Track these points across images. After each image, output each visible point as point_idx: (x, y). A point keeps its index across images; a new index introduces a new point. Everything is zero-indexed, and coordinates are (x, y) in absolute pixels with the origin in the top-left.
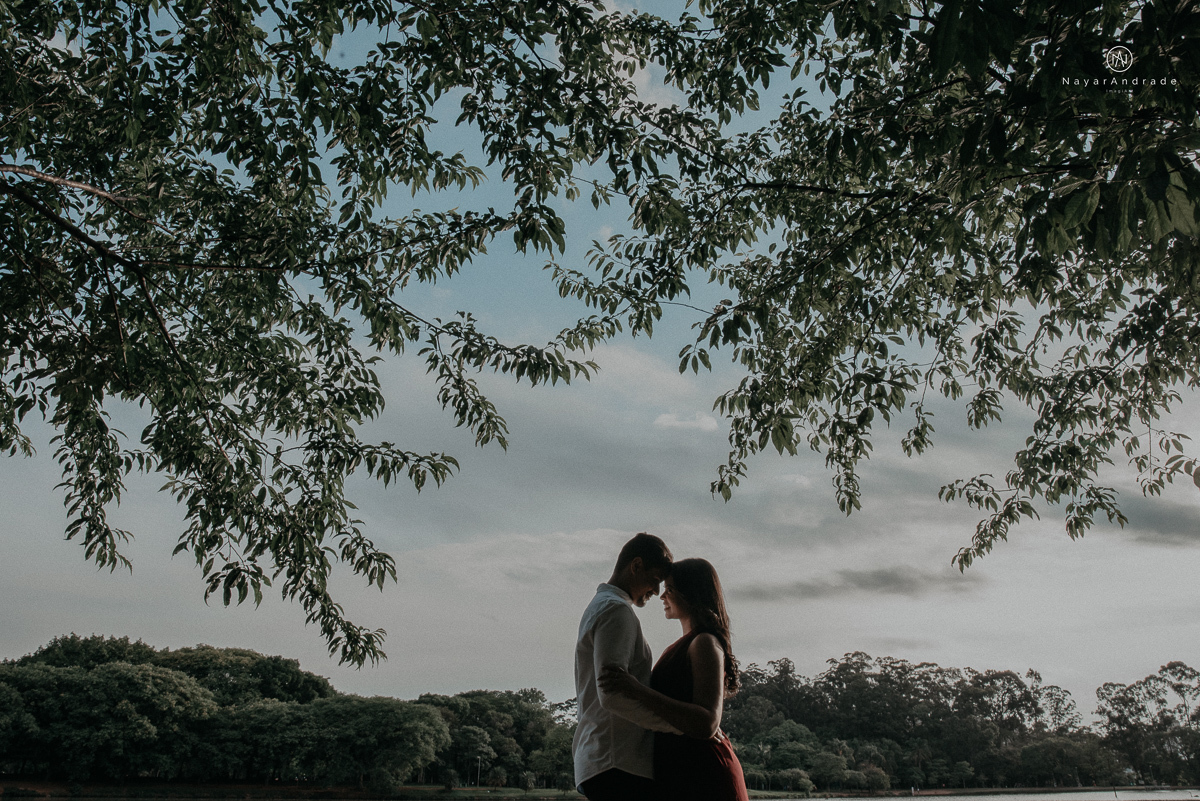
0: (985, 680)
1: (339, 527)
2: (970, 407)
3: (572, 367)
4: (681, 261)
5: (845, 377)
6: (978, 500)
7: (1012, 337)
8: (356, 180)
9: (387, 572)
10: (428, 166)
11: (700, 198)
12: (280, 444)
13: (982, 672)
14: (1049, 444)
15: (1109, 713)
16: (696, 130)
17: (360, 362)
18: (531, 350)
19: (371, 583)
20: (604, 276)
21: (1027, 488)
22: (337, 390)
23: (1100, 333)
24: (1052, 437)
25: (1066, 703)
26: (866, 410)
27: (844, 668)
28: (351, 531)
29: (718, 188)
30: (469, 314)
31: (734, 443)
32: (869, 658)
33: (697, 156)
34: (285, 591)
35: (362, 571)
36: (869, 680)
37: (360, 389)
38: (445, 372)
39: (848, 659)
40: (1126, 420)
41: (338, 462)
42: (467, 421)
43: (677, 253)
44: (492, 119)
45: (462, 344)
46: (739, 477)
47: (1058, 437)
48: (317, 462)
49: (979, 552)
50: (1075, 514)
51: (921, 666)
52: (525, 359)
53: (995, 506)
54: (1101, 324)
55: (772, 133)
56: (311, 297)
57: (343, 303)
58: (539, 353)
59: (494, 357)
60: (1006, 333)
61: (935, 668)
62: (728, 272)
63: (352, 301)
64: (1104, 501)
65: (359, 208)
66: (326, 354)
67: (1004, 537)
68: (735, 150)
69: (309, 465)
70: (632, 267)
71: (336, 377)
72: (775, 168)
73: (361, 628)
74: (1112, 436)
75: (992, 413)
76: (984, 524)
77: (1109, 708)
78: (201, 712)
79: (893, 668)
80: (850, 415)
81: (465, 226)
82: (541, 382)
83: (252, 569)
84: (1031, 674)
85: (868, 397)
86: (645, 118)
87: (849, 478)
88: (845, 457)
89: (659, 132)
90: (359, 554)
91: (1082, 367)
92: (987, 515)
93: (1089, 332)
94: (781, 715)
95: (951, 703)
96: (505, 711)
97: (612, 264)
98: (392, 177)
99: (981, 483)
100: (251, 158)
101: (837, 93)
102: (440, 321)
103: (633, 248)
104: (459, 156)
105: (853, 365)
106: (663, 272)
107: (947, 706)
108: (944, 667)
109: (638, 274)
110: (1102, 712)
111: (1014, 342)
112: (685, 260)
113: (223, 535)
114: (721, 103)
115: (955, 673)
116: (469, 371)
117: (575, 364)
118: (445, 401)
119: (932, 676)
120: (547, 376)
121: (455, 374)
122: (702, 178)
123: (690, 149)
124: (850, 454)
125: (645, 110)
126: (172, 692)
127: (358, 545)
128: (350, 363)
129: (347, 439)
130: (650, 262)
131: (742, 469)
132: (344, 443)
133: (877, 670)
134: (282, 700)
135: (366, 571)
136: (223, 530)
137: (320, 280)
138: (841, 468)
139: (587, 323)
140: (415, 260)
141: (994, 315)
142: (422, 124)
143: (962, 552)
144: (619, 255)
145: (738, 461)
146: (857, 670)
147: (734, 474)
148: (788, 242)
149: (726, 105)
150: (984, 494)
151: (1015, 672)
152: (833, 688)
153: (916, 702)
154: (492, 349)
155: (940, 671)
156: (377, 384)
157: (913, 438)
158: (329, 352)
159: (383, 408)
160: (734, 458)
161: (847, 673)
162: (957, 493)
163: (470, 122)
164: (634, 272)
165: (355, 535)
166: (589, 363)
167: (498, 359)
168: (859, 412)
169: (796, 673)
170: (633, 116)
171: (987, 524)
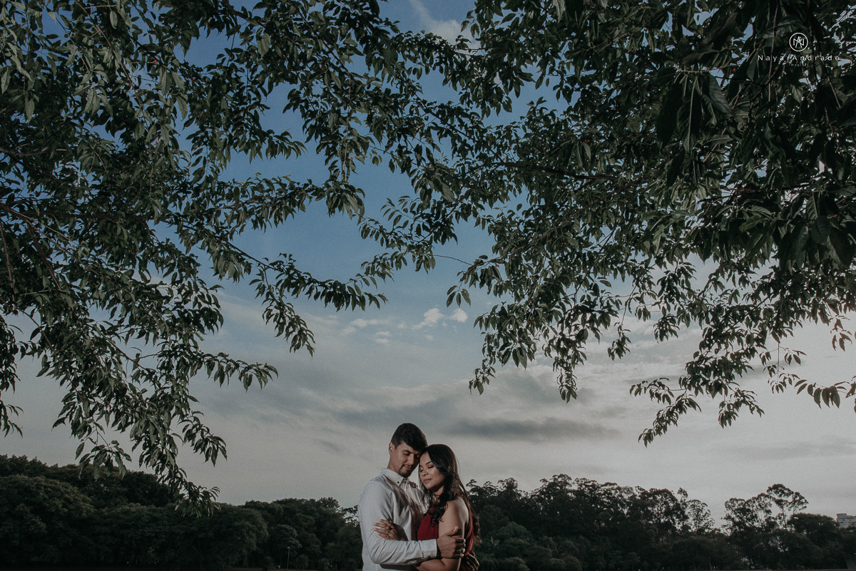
0: (650, 495)
1: (183, 416)
2: (656, 326)
3: (367, 298)
4: (451, 217)
5: (568, 307)
6: (658, 396)
7: (687, 280)
8: (206, 151)
9: (219, 452)
10: (263, 141)
11: (467, 170)
12: (139, 352)
13: (648, 489)
14: (709, 358)
15: (733, 519)
16: (466, 120)
17: (206, 289)
18: (336, 283)
19: (207, 460)
20: (394, 224)
21: (693, 390)
22: (186, 311)
23: (748, 282)
24: (712, 353)
25: (704, 512)
26: (583, 331)
27: (552, 485)
28: (192, 419)
29: (480, 163)
30: (290, 255)
31: (486, 352)
32: (570, 479)
33: (465, 140)
34: (141, 461)
35: (200, 450)
36: (570, 494)
37: (205, 309)
38: (270, 297)
39: (555, 479)
40: (763, 341)
41: (183, 366)
42: (284, 333)
43: (449, 210)
44: (311, 108)
45: (284, 277)
46: (489, 377)
47: (716, 353)
48: (167, 367)
49: (658, 431)
50: (725, 408)
51: (606, 485)
52: (332, 290)
53: (669, 401)
54: (749, 275)
55: (521, 125)
56: (168, 240)
57: (193, 244)
58: (343, 287)
59: (308, 288)
60: (683, 277)
61: (615, 487)
62: (489, 221)
63: (200, 242)
64: (747, 399)
65: (208, 172)
66: (178, 282)
67: (675, 423)
68: (494, 135)
69: (161, 369)
70: (415, 220)
71: (185, 302)
72: (522, 150)
73: (200, 487)
74: (753, 351)
75: (672, 332)
76: (661, 413)
77: (733, 516)
78: (81, 512)
79: (586, 486)
80: (571, 335)
81: (289, 192)
82: (343, 308)
83: (115, 450)
84: (681, 491)
85: (584, 322)
86: (428, 111)
87: (569, 376)
88: (567, 363)
89: (438, 122)
90: (198, 437)
91: (734, 304)
92: (664, 407)
93: (740, 280)
94: (507, 518)
95: (625, 511)
96: (309, 514)
97: (400, 216)
98: (234, 147)
99: (660, 384)
100: (125, 130)
101: (569, 101)
102: (267, 259)
103: (416, 206)
104: (286, 133)
105: (574, 299)
106: (438, 224)
107: (623, 513)
108: (622, 486)
109: (419, 225)
110: (728, 518)
111: (688, 284)
112: (454, 216)
113: (92, 425)
114: (484, 101)
115: (629, 490)
116: (288, 297)
117: (370, 295)
118: (268, 318)
119: (613, 492)
120: (348, 304)
121: (277, 299)
122: (469, 155)
123: (460, 134)
124: (570, 361)
125: (428, 105)
126: (59, 498)
127: (197, 430)
128: (197, 290)
129: (193, 349)
130: (428, 216)
131: (492, 372)
132: (190, 352)
133: (575, 487)
134: (143, 505)
135: (203, 450)
136: (92, 420)
137: (175, 227)
138: (563, 371)
139: (381, 258)
140: (251, 213)
141: (675, 263)
142: (257, 109)
143: (646, 432)
144: (406, 211)
145: (489, 366)
146: (561, 487)
147: (486, 375)
148: (531, 203)
149: (488, 104)
150: (662, 392)
151: (670, 490)
152: (544, 499)
153: (601, 510)
154: (307, 282)
155: (619, 488)
156: (218, 306)
157: (616, 346)
158: (181, 281)
159: (222, 324)
160: (486, 364)
161: (555, 489)
162: (643, 390)
163: (294, 110)
164: (417, 223)
165: (195, 423)
166: (379, 295)
167: (311, 289)
168: (577, 332)
169: (518, 489)
170: (420, 109)
171: (664, 413)
